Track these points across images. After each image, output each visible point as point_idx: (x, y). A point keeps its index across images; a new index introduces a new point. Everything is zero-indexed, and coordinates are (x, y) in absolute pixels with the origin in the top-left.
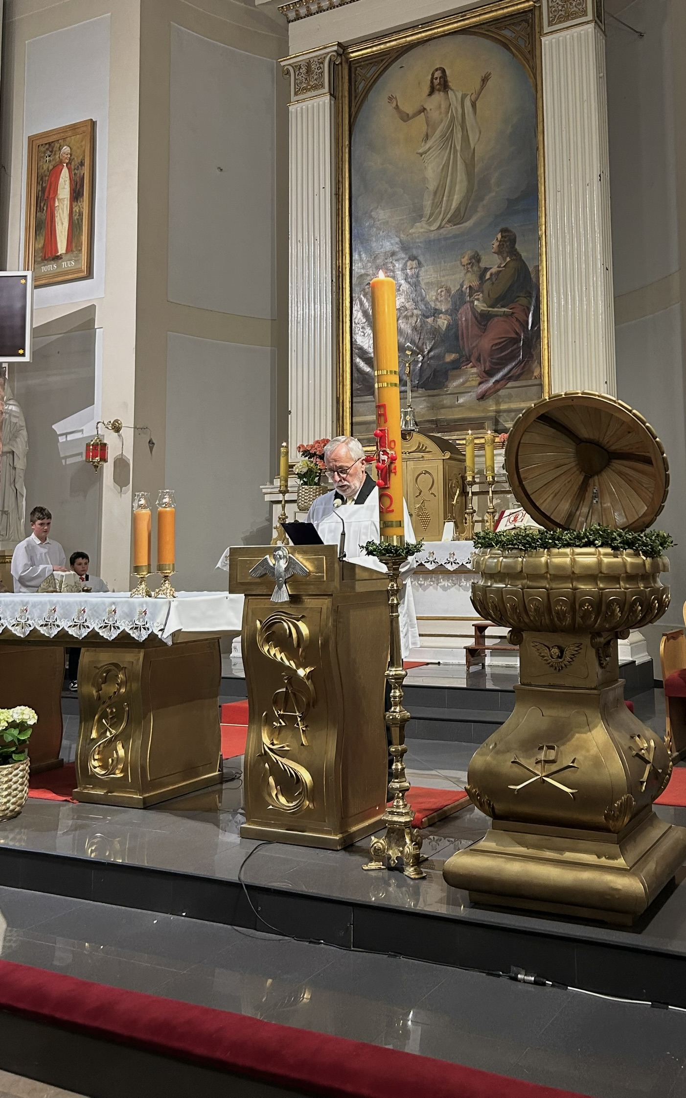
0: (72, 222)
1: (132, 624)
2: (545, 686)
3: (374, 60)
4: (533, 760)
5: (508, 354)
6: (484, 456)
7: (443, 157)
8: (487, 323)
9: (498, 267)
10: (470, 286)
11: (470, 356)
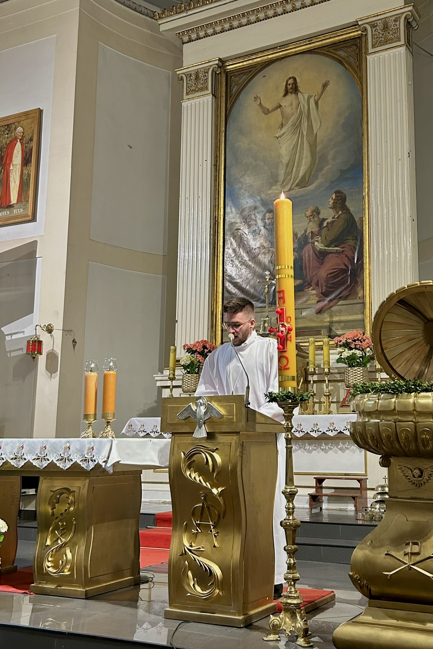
0: (22, 181)
1: (83, 457)
2: (408, 499)
3: (244, 71)
4: (402, 553)
5: (339, 280)
6: (322, 354)
7: (294, 139)
8: (324, 258)
9: (333, 218)
10: (312, 232)
11: (311, 282)
